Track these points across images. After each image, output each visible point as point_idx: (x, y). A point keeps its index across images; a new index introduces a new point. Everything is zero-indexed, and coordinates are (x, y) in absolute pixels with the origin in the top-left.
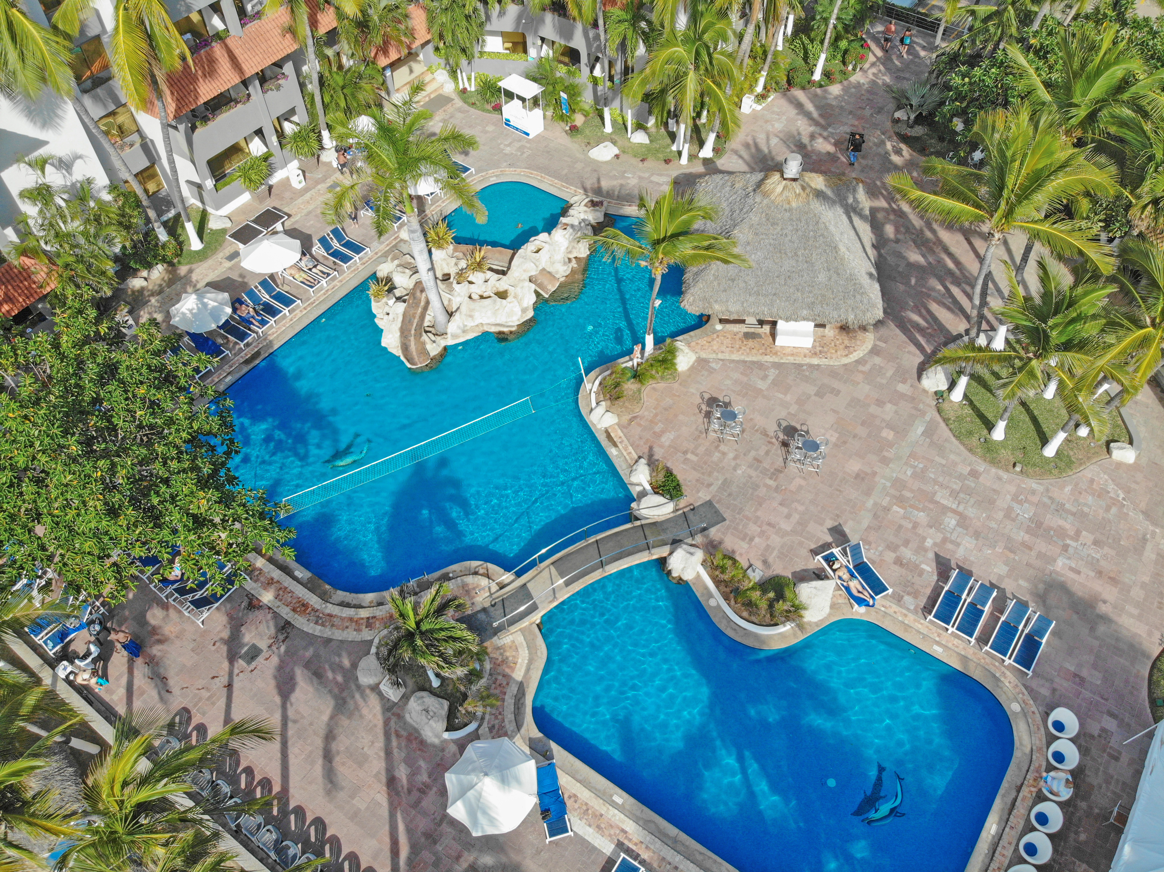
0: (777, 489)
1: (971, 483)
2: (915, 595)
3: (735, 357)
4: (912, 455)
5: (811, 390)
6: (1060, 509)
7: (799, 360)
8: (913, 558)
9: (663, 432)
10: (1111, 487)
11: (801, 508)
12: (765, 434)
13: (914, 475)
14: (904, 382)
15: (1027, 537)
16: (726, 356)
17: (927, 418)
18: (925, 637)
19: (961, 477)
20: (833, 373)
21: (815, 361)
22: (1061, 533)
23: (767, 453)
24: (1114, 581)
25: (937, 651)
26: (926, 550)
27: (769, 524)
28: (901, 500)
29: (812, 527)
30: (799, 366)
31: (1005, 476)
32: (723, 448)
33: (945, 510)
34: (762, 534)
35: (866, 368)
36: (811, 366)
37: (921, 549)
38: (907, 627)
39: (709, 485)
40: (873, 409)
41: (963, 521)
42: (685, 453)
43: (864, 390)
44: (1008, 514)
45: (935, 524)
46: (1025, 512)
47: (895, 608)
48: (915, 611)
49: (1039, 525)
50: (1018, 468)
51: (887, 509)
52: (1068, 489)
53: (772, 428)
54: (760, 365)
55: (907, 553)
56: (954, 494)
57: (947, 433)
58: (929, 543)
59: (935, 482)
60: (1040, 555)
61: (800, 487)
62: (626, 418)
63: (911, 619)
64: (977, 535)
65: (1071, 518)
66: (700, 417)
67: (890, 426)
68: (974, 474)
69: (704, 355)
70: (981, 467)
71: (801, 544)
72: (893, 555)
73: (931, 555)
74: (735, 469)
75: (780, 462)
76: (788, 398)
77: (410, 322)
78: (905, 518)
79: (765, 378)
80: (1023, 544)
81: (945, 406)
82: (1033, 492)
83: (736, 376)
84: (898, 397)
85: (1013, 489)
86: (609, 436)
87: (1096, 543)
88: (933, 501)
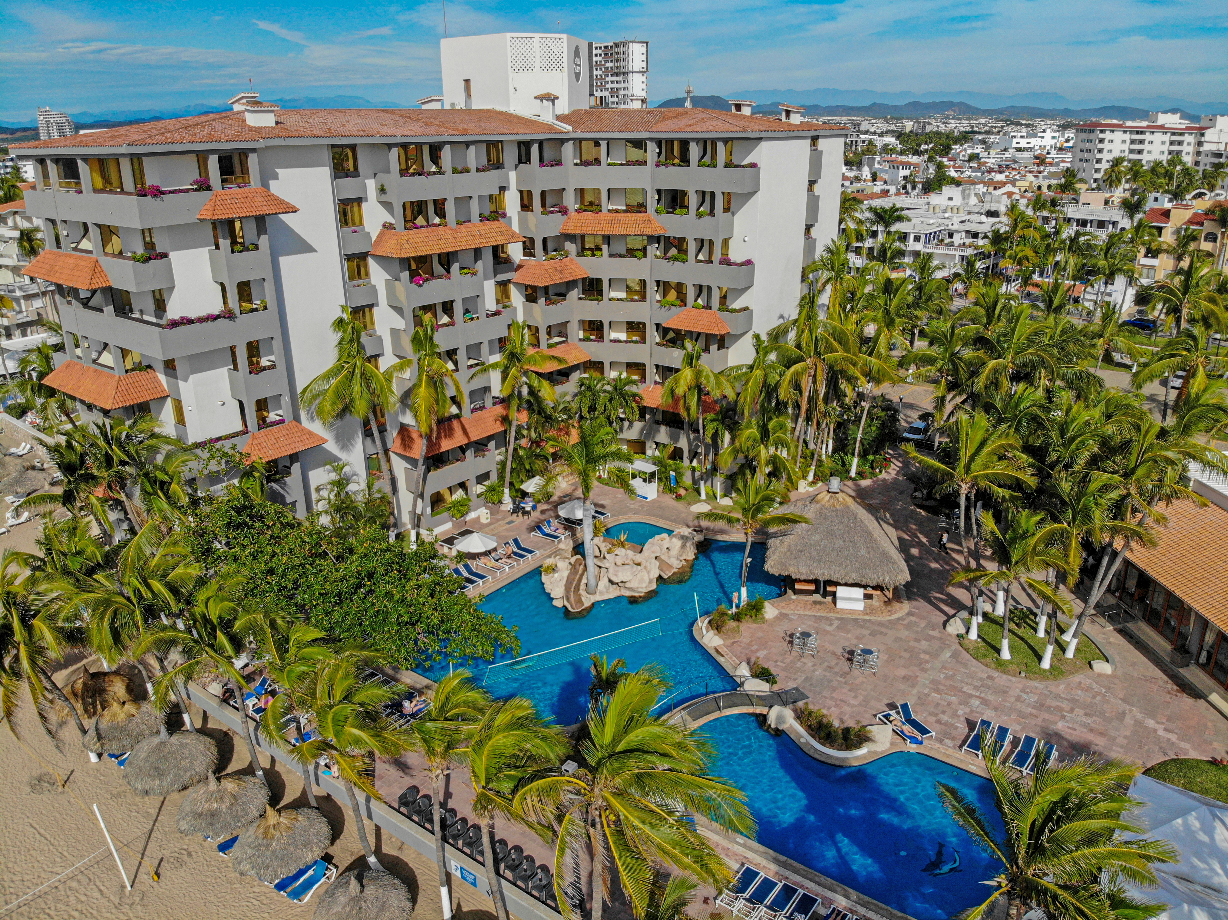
0: (845, 683)
1: (989, 682)
2: (953, 739)
3: (808, 613)
4: (944, 667)
5: (866, 632)
6: (1057, 697)
7: (854, 617)
8: (950, 720)
9: (758, 650)
10: (1095, 686)
11: (864, 693)
12: (834, 653)
13: (947, 677)
14: (934, 630)
15: (1033, 711)
16: (801, 612)
17: (953, 648)
18: (962, 761)
19: (981, 679)
20: (881, 624)
21: (867, 618)
22: (1059, 709)
23: (837, 664)
24: (1102, 734)
25: (972, 769)
26: (959, 716)
27: (842, 701)
28: (937, 691)
29: (873, 703)
30: (856, 620)
31: (1014, 679)
32: (803, 660)
33: (971, 696)
34: (837, 706)
35: (906, 622)
36: (864, 620)
37: (955, 715)
38: (948, 756)
39: (795, 680)
40: (912, 643)
41: (984, 702)
42: (776, 661)
43: (904, 633)
44: (1018, 698)
45: (965, 703)
46: (1032, 699)
47: (938, 745)
48: (954, 747)
49: (1042, 705)
50: (1023, 675)
51: (928, 695)
52: (1062, 687)
53: (839, 651)
54: (827, 619)
55: (945, 718)
56: (976, 688)
57: (968, 656)
58: (960, 713)
59: (962, 682)
60: (1044, 720)
61: (863, 682)
62: (729, 642)
63: (950, 751)
64: (996, 709)
65: (1065, 702)
66: (785, 644)
67: (925, 652)
68: (990, 678)
69: (784, 611)
70: (996, 674)
71: (865, 711)
72: (934, 719)
73: (963, 719)
74: (814, 671)
75: (847, 669)
76: (849, 636)
77: (571, 584)
78: (941, 699)
79: (831, 625)
80: (1031, 714)
81: (965, 642)
82: (1036, 688)
83: (810, 623)
84: (930, 638)
85: (1021, 686)
86: (717, 651)
87: (1086, 714)
88: (960, 691)
